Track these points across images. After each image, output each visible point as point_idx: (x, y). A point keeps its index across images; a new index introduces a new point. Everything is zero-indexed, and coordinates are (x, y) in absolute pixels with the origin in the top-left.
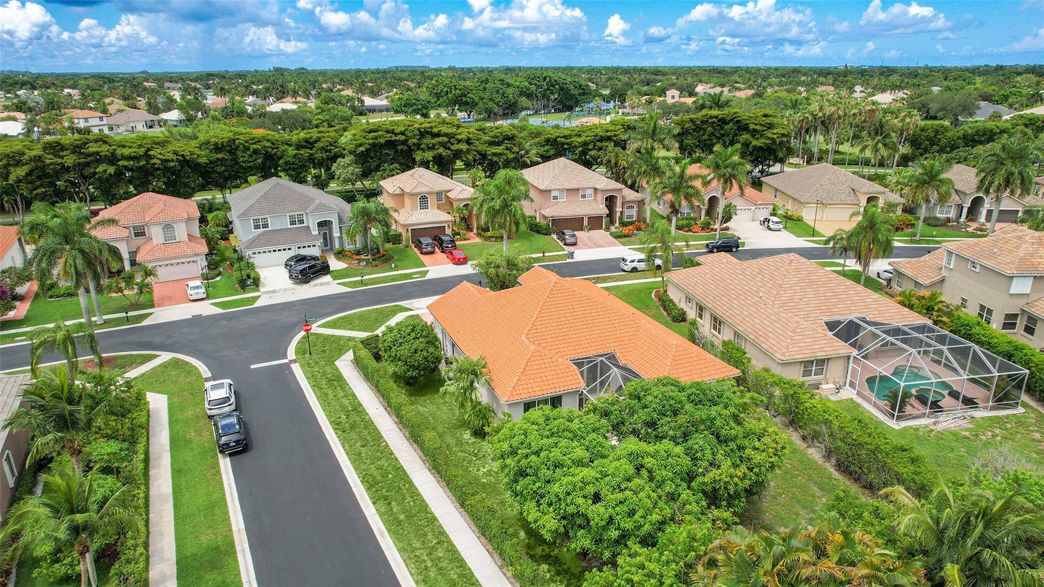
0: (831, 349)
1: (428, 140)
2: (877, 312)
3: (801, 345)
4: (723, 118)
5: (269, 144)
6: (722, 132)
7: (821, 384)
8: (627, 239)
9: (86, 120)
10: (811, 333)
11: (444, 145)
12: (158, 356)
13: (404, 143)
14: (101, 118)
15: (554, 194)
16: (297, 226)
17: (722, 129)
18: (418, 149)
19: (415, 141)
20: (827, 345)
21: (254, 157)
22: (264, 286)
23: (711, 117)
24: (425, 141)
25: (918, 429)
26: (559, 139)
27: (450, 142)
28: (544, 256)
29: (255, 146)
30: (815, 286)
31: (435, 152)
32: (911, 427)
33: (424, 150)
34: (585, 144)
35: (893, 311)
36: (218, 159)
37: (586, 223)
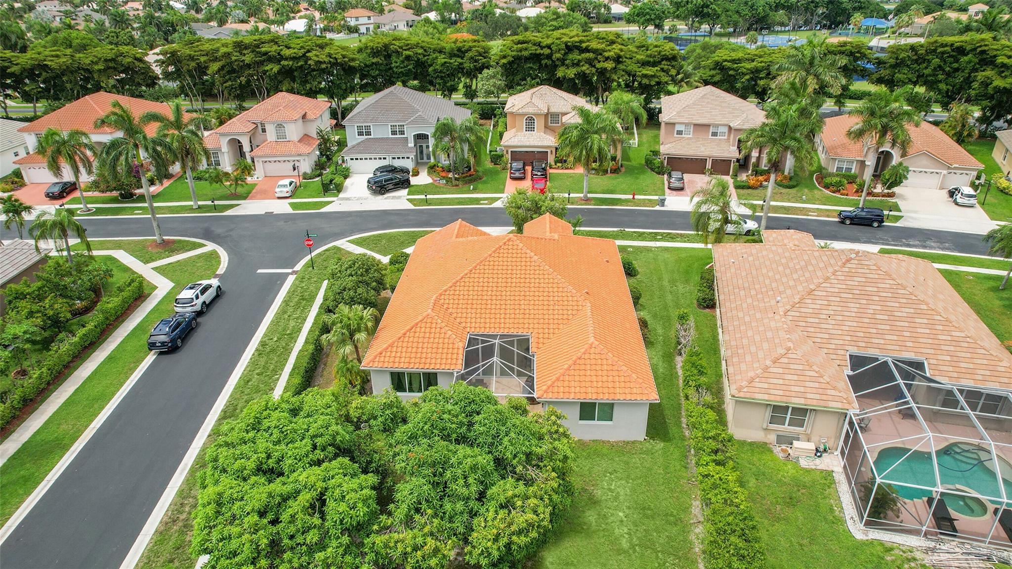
0: (818, 396)
1: (575, 56)
2: (948, 358)
3: (775, 381)
4: (961, 47)
5: (420, 51)
6: (955, 65)
7: (798, 439)
8: (750, 191)
9: (357, 18)
10: (801, 367)
11: (590, 62)
12: (205, 245)
13: (549, 57)
14: (369, 18)
15: (678, 128)
16: (398, 136)
17: (957, 61)
18: (563, 64)
19: (558, 55)
20: (814, 391)
21: (406, 63)
22: (346, 192)
23: (943, 45)
24: (570, 56)
25: (891, 549)
26: (725, 63)
27: (596, 58)
28: (634, 198)
29: (407, 53)
30: (865, 302)
31: (579, 69)
32: (881, 543)
33: (568, 67)
34: (757, 71)
35: (979, 361)
36: (373, 63)
37: (709, 165)
